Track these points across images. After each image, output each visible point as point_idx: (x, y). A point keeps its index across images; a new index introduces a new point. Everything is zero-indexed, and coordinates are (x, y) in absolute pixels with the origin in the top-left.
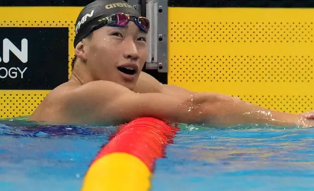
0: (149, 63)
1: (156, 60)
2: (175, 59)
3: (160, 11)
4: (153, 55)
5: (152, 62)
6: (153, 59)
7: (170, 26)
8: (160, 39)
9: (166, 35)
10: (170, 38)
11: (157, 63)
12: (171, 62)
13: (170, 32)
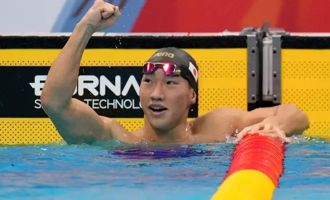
0: (265, 96)
1: (271, 93)
2: (287, 92)
3: (275, 52)
4: (269, 89)
5: (268, 95)
6: (269, 92)
7: (283, 65)
8: (275, 76)
9: (279, 72)
10: (283, 75)
11: (273, 95)
12: (283, 95)
13: (283, 70)
